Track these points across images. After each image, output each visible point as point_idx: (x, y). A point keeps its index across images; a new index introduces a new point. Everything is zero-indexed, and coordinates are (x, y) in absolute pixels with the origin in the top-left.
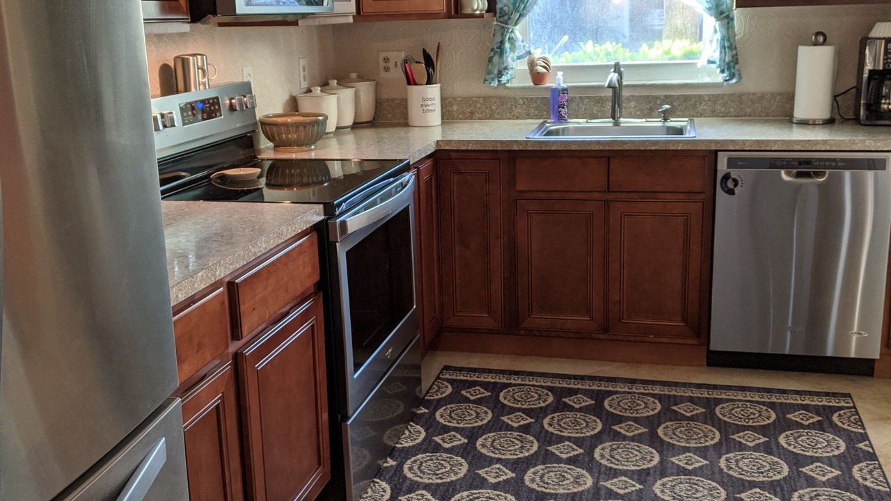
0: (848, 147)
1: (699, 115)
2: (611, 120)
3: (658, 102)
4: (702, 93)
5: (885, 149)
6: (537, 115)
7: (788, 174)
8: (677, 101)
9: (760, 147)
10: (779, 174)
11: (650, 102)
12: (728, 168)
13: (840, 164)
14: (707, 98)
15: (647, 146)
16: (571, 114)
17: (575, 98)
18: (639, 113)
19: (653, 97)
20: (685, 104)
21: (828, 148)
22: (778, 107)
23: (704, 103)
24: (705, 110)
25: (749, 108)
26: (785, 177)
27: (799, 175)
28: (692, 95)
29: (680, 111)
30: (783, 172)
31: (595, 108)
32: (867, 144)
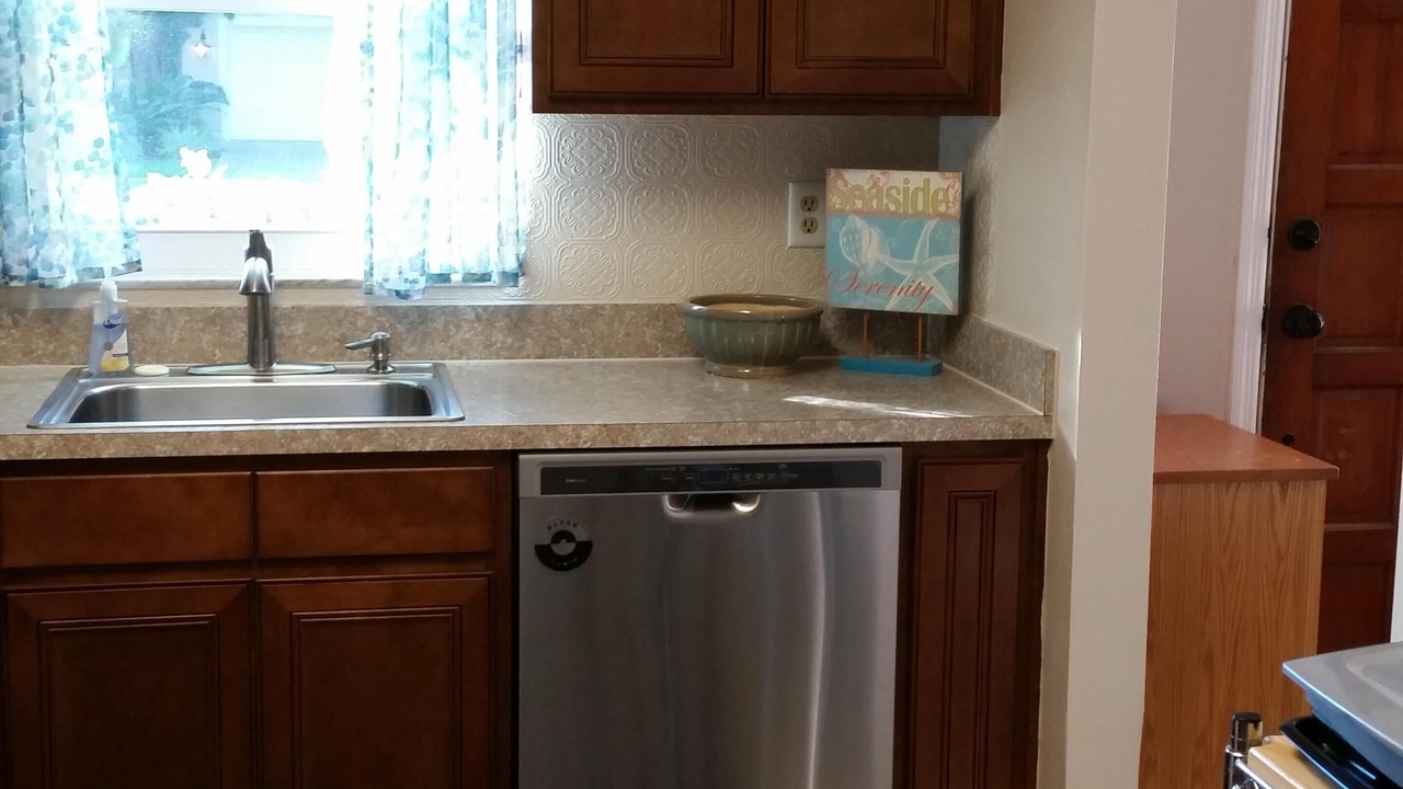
0: (802, 436)
1: (455, 353)
2: (248, 367)
3: (361, 323)
4: (461, 303)
5: (877, 440)
6: (53, 354)
7: (679, 502)
8: (405, 321)
9: (613, 442)
10: (659, 502)
11: (340, 322)
12: (542, 493)
13: (784, 475)
14: (473, 317)
15: (350, 444)
16: (145, 351)
17: (153, 312)
18: (314, 349)
19: (347, 311)
20: (421, 328)
21: (760, 441)
22: (628, 334)
23: (466, 327)
24: (467, 342)
25: (566, 338)
26: (669, 509)
27: (701, 503)
28: (437, 308)
29: (412, 344)
30: (666, 498)
31: (206, 337)
32: (841, 429)
